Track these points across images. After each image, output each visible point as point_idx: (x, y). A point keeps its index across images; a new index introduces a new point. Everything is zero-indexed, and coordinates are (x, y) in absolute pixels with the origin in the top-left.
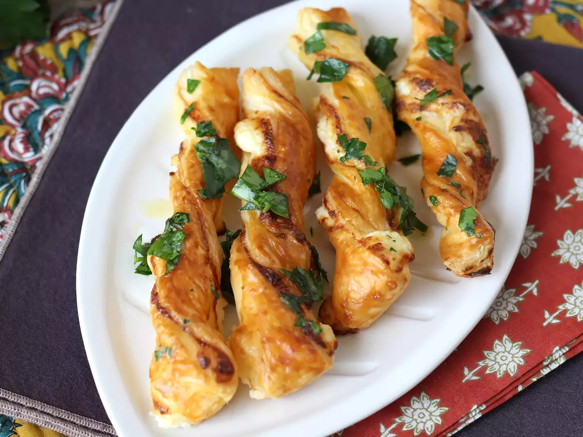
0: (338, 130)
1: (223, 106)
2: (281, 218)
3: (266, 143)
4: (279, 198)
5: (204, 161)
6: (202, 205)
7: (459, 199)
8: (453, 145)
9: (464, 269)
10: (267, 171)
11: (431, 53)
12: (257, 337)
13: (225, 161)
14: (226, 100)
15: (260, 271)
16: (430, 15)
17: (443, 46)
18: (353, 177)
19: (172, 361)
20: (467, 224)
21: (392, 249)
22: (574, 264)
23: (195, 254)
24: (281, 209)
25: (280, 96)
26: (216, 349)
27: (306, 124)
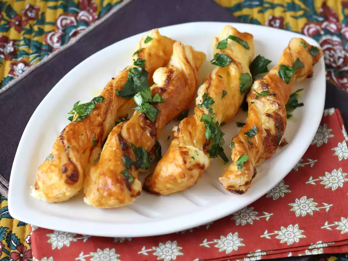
0: (206, 90)
1: (158, 56)
2: (150, 121)
3: (166, 82)
4: (153, 109)
5: (130, 78)
6: (115, 98)
7: (246, 150)
8: (261, 122)
9: (228, 186)
10: (157, 95)
11: (279, 73)
12: (99, 171)
13: (141, 82)
14: (161, 54)
15: (119, 139)
16: (291, 54)
17: (287, 72)
18: (199, 116)
19: (51, 163)
20: (240, 162)
21: (193, 158)
22: (298, 214)
23: (95, 119)
24: (152, 116)
25: (188, 62)
26: (75, 167)
27: (194, 82)
